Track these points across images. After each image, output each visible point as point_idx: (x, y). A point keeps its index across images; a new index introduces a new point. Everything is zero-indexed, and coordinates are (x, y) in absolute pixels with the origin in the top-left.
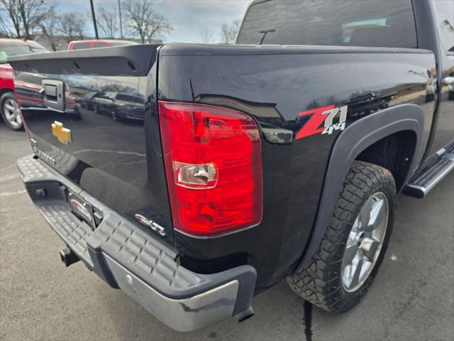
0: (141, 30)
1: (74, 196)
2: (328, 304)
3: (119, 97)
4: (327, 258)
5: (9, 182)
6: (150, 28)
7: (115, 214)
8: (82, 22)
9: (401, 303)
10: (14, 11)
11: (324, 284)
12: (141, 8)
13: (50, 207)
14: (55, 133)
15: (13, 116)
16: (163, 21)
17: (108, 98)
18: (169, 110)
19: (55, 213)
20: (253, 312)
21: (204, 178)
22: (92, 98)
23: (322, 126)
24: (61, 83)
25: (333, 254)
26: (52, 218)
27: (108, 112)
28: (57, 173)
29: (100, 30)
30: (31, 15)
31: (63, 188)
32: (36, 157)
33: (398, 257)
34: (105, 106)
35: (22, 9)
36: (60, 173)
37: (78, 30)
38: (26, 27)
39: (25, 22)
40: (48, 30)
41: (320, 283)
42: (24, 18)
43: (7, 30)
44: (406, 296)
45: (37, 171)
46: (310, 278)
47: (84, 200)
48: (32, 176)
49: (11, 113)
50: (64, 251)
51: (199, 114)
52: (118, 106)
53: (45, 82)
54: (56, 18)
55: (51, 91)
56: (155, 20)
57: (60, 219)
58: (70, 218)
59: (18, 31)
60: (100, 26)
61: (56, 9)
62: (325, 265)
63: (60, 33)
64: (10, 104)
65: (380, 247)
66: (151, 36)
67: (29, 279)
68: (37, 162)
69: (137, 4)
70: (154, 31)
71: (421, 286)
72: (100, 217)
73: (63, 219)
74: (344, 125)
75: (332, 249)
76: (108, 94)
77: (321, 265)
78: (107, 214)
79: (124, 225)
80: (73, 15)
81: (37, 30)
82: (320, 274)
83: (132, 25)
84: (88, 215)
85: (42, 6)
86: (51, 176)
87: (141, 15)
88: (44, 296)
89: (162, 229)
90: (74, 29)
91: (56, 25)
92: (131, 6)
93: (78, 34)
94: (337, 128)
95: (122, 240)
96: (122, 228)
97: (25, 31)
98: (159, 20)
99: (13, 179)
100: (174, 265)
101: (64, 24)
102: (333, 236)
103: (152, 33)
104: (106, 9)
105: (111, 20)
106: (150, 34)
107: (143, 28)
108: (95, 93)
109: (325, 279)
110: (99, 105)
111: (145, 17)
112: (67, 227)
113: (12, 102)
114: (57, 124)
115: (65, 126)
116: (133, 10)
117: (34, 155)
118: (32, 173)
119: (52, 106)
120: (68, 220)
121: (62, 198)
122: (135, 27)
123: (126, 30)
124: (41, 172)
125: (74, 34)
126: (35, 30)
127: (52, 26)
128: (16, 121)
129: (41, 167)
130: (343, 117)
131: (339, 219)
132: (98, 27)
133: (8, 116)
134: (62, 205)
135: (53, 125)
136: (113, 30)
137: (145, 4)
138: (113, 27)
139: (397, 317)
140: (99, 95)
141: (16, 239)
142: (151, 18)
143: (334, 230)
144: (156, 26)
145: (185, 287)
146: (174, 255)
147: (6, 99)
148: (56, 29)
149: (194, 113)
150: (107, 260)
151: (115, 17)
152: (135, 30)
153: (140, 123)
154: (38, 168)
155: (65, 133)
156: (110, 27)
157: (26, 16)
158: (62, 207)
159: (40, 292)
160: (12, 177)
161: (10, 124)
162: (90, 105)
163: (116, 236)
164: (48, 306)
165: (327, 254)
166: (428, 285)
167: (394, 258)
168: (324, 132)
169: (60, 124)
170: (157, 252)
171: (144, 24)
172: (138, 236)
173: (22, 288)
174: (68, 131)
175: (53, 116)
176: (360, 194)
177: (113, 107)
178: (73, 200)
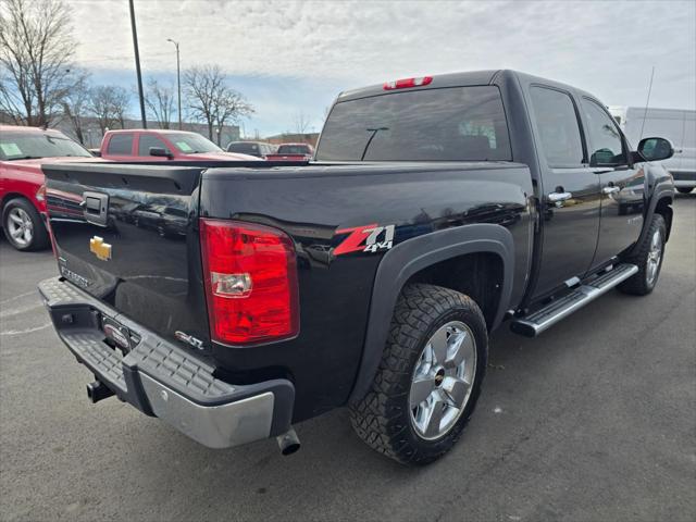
0: (208, 113)
1: (110, 321)
2: (395, 449)
3: (169, 211)
4: (388, 390)
5: (13, 318)
6: (222, 110)
7: (154, 335)
8: (123, 99)
9: (493, 459)
10: (26, 82)
11: (386, 421)
12: (210, 82)
13: (77, 336)
14: (92, 250)
15: (19, 230)
16: (242, 100)
17: (154, 211)
18: (210, 227)
19: (85, 343)
20: (298, 441)
21: (241, 289)
22: (134, 210)
23: (364, 243)
24: (106, 196)
25: (395, 385)
26: (81, 348)
27: (152, 226)
28: (89, 297)
29: (148, 111)
30: (49, 89)
31: (96, 312)
32: (62, 280)
33: (504, 410)
34: (150, 220)
35: (37, 81)
36: (93, 296)
37: (117, 110)
38: (42, 104)
39: (40, 98)
40: (72, 109)
41: (382, 420)
42: (40, 92)
43: (13, 108)
44: (501, 451)
45: (65, 294)
46: (372, 417)
47: (120, 323)
48: (59, 299)
49: (17, 226)
50: (92, 384)
51: (238, 231)
52: (167, 221)
53: (87, 194)
54: (86, 92)
55: (94, 204)
56: (230, 99)
57: (89, 347)
58: (101, 346)
59: (29, 110)
60: (150, 105)
61: (86, 81)
62: (386, 398)
63: (90, 114)
64: (18, 215)
65: (470, 390)
66: (223, 120)
67: (40, 431)
68: (64, 285)
69: (205, 77)
70: (227, 114)
71: (522, 440)
72: (136, 341)
73: (93, 348)
74: (390, 244)
75: (393, 380)
76: (155, 207)
77: (383, 398)
78: (145, 335)
79: (164, 345)
80: (110, 90)
81: (58, 109)
82: (382, 409)
83: (196, 105)
84: (125, 341)
85: (67, 76)
86: (81, 299)
87: (209, 93)
88: (59, 450)
89: (201, 343)
90: (112, 109)
91: (85, 103)
92: (196, 79)
93: (116, 116)
94: (382, 246)
95: (160, 359)
96: (161, 349)
97: (39, 110)
98: (235, 99)
99: (19, 314)
100: (211, 378)
101: (97, 101)
102: (395, 365)
103: (224, 117)
104: (159, 83)
105: (166, 98)
106: (221, 118)
107: (212, 109)
108: (136, 205)
109: (387, 416)
110: (141, 219)
111: (216, 94)
112: (98, 356)
113: (21, 211)
114: (98, 239)
115: (105, 241)
116: (198, 84)
117: (60, 277)
118: (59, 296)
119: (92, 219)
120: (100, 349)
121: (93, 326)
122: (201, 109)
123: (187, 112)
124: (69, 295)
125: (111, 115)
126: (54, 109)
127: (79, 104)
128: (23, 237)
129: (69, 290)
130: (390, 235)
131: (402, 346)
132: (146, 107)
133: (13, 231)
134: (92, 333)
135: (92, 240)
136: (168, 112)
137: (216, 77)
138: (168, 107)
139: (484, 473)
140: (142, 207)
141: (23, 387)
142: (223, 96)
143: (396, 357)
144: (231, 107)
145: (218, 394)
146: (212, 370)
147: (12, 207)
148: (86, 108)
149: (231, 229)
150: (142, 379)
151: (172, 93)
152: (200, 112)
153: (183, 239)
154: (65, 291)
155: (105, 248)
156: (164, 107)
157: (43, 89)
158: (92, 336)
159: (53, 446)
160: (17, 312)
161: (15, 242)
162: (130, 218)
163: (153, 355)
164: (65, 460)
165: (388, 386)
166: (530, 440)
167: (498, 410)
168: (367, 249)
169: (101, 239)
170: (195, 368)
171: (213, 104)
172: (178, 355)
173: (31, 442)
174: (109, 246)
175: (94, 230)
176: (428, 320)
177: (161, 222)
178: (107, 326)
